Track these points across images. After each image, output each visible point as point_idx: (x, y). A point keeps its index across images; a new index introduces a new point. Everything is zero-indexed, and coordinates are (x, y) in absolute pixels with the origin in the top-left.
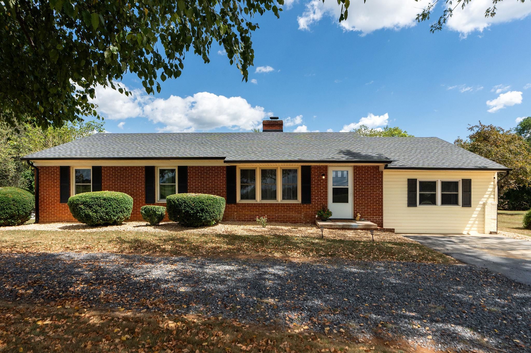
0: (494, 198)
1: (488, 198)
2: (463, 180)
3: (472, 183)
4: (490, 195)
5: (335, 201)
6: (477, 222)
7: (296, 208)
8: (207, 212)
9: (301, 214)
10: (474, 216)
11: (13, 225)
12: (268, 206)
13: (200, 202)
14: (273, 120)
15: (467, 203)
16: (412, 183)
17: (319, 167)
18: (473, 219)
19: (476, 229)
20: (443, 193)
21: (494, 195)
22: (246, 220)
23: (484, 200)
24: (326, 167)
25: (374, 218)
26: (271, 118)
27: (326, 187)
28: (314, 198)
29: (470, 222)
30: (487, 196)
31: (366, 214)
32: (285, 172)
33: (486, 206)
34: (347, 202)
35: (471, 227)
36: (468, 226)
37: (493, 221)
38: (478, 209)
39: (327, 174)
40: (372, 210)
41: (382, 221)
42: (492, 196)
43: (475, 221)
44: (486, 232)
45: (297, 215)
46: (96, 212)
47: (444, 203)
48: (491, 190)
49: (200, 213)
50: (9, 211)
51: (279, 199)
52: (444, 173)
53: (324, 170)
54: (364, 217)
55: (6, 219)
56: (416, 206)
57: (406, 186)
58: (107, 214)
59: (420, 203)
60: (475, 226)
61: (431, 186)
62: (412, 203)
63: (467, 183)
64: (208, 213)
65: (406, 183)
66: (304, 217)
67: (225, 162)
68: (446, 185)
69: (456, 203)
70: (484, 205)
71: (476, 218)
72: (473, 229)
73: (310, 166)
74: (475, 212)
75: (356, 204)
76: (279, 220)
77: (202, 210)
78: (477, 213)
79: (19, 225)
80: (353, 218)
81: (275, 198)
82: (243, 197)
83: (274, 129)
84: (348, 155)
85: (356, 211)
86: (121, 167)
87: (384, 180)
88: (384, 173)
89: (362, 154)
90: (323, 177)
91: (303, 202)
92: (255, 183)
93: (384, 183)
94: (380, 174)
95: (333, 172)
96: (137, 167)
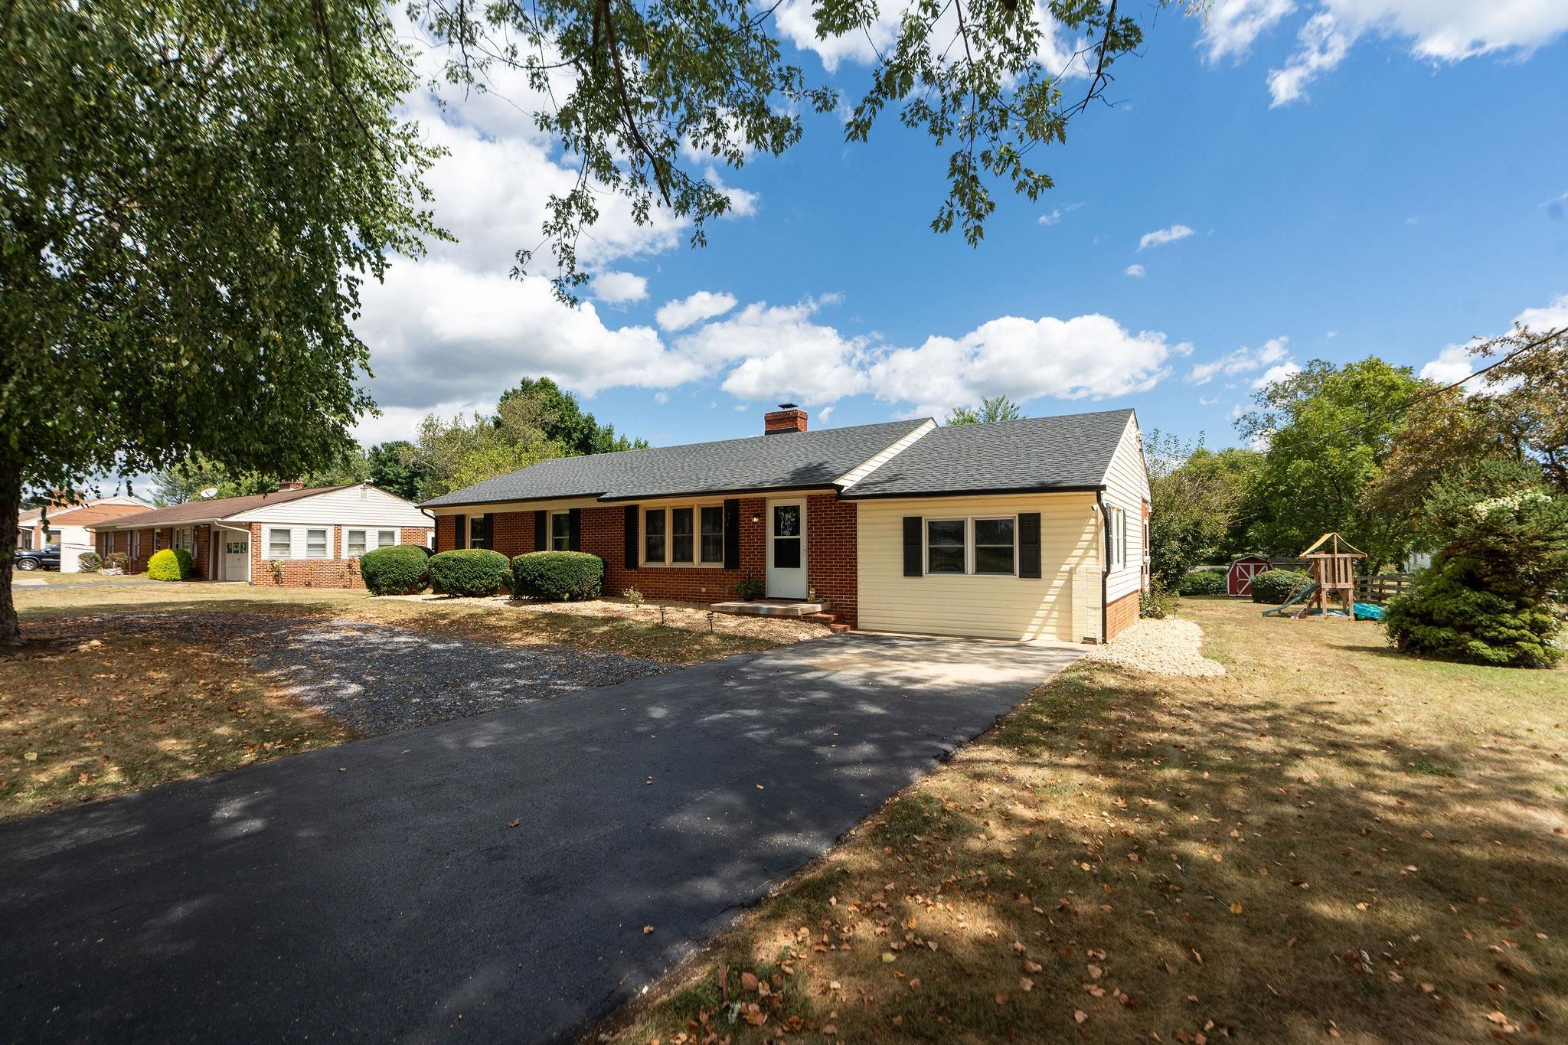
0: (1098, 558)
1: (1082, 557)
2: (1021, 516)
3: (1043, 523)
4: (1087, 549)
5: (778, 564)
6: (1055, 614)
7: (717, 577)
8: (549, 579)
9: (726, 587)
10: (1047, 598)
11: (399, 594)
12: (678, 573)
14: (786, 409)
15: (1032, 569)
16: (911, 526)
17: (751, 501)
18: (1048, 607)
19: (1054, 630)
20: (978, 546)
21: (1097, 549)
23: (1072, 561)
24: (764, 500)
25: (842, 597)
26: (783, 407)
27: (763, 539)
28: (745, 561)
29: (1040, 613)
30: (1079, 552)
31: (828, 590)
32: (705, 511)
33: (1074, 577)
34: (798, 566)
35: (1042, 625)
36: (1035, 621)
37: (1094, 612)
38: (1058, 583)
39: (765, 513)
40: (840, 583)
41: (857, 605)
42: (1092, 552)
43: (1051, 611)
44: (1074, 639)
46: (445, 577)
47: (982, 568)
48: (1089, 537)
49: (538, 580)
50: (392, 576)
51: (697, 562)
52: (980, 503)
53: (759, 507)
54: (826, 597)
55: (389, 586)
56: (921, 575)
57: (901, 533)
58: (457, 580)
59: (932, 570)
60: (1051, 622)
61: (955, 531)
62: (912, 568)
63: (1031, 524)
64: (553, 581)
65: (901, 526)
67: (600, 500)
68: (985, 528)
69: (1011, 571)
70: (1071, 572)
71: (1054, 603)
72: (1046, 629)
73: (737, 501)
74: (1051, 591)
75: (812, 571)
77: (541, 576)
78: (1056, 591)
79: (406, 594)
80: (804, 597)
81: (691, 559)
82: (650, 558)
83: (783, 427)
84: (798, 474)
85: (811, 584)
86: (512, 514)
87: (859, 520)
88: (859, 507)
89: (824, 471)
90: (756, 520)
91: (727, 567)
92: (663, 533)
93: (859, 527)
94: (853, 509)
95: (776, 509)
96: (527, 513)
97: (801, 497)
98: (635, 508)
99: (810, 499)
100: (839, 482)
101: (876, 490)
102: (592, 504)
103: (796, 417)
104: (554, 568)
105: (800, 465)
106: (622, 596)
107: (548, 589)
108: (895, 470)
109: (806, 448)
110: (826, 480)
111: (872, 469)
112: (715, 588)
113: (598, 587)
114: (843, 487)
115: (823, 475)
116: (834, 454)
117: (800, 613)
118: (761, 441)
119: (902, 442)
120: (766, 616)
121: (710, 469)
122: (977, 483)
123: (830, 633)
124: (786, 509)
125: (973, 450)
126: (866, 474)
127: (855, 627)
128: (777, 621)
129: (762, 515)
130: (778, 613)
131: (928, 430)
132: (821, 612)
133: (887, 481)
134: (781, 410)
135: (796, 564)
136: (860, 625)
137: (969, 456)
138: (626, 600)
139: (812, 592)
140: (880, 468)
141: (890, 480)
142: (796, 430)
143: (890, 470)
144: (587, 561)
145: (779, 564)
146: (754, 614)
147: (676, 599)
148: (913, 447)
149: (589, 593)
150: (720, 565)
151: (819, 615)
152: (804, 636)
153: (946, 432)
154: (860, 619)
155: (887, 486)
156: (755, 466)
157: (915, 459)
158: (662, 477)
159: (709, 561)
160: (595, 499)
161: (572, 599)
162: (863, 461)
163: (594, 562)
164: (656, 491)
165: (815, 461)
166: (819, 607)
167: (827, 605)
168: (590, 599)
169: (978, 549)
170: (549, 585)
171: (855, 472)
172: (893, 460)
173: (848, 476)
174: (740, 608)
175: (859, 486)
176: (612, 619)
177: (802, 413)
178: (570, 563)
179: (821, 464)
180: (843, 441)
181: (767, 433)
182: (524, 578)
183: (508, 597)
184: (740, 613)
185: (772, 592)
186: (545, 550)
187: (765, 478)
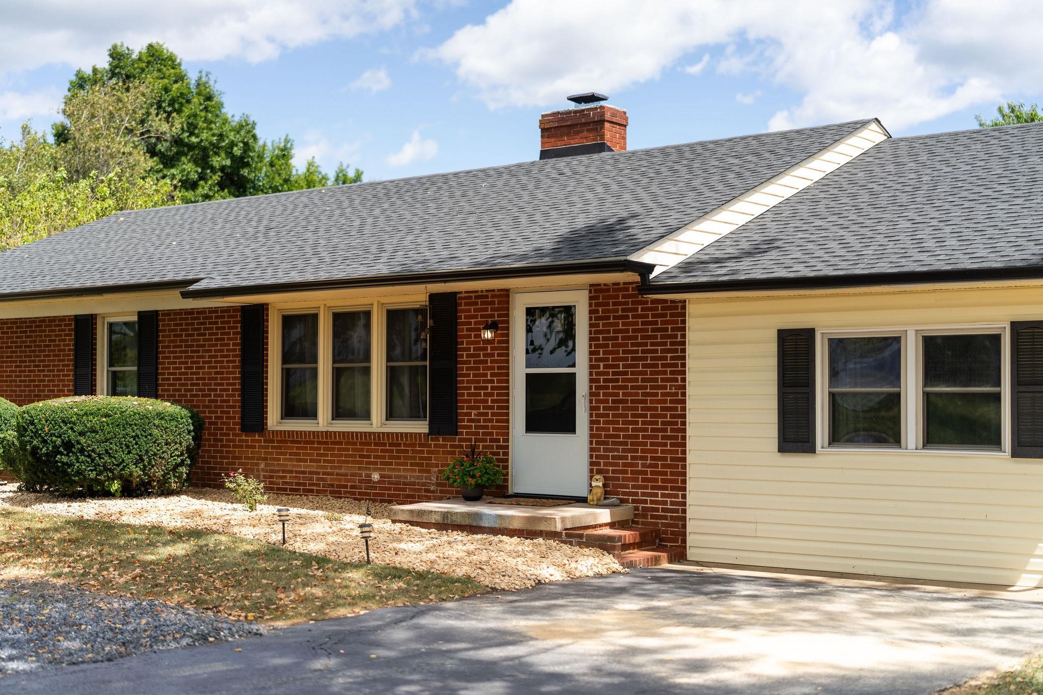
2: (1016, 326)
5: (532, 425)
7: (414, 451)
8: (82, 451)
9: (429, 471)
12: (341, 443)
13: (63, 422)
14: (583, 106)
16: (794, 348)
17: (481, 296)
20: (929, 389)
22: (285, 490)
24: (505, 294)
25: (656, 495)
26: (578, 100)
27: (504, 373)
28: (468, 416)
31: (628, 479)
32: (395, 317)
34: (570, 427)
39: (508, 322)
40: (650, 466)
41: (684, 511)
45: (418, 477)
47: (935, 436)
49: (62, 454)
51: (378, 420)
52: (932, 298)
53: (496, 308)
54: (624, 494)
56: (812, 450)
57: (773, 362)
59: (835, 438)
62: (795, 436)
64: (89, 456)
65: (773, 348)
66: (438, 485)
67: (185, 295)
68: (944, 353)
69: (991, 440)
73: (453, 295)
75: (597, 440)
76: (368, 494)
77: (68, 446)
80: (583, 493)
81: (367, 416)
82: (290, 410)
83: (575, 142)
84: (572, 241)
85: (595, 468)
86: (33, 321)
87: (690, 336)
88: (691, 309)
89: (620, 236)
90: (488, 335)
91: (435, 430)
92: (315, 360)
93: (690, 350)
94: (679, 312)
95: (530, 312)
96: (62, 319)
97: (577, 288)
98: (261, 310)
99: (596, 291)
100: (645, 257)
101: (721, 273)
102: (171, 302)
103: (602, 122)
104: (94, 431)
105: (581, 222)
106: (221, 486)
107: (79, 473)
108: (773, 230)
109: (606, 186)
110: (617, 254)
111: (726, 230)
112: (410, 474)
113: (184, 470)
114: (651, 268)
115: (615, 243)
116: (654, 197)
117: (559, 527)
118: (528, 172)
119: (800, 171)
120: (494, 531)
121: (410, 230)
122: (923, 257)
123: (617, 566)
124: (549, 312)
125: (944, 187)
126: (712, 239)
127: (680, 555)
128: (511, 543)
129: (501, 325)
130: (516, 525)
131: (868, 146)
132: (612, 525)
133: (749, 254)
134: (572, 106)
135: (567, 425)
136: (691, 554)
137: (930, 201)
138: (232, 496)
139: (598, 483)
140: (744, 228)
141: (755, 251)
142: (601, 147)
143: (763, 227)
144: (160, 416)
145: (535, 424)
146: (471, 527)
147: (337, 494)
148: (824, 184)
149: (164, 482)
150: (420, 427)
151: (607, 531)
152: (551, 572)
153: (903, 149)
154: (690, 539)
155: (746, 263)
156: (496, 226)
157: (821, 208)
158: (315, 245)
159: (401, 417)
160: (176, 293)
161: (130, 491)
162: (704, 212)
163: (173, 418)
164: (295, 277)
165: (613, 212)
166: (604, 515)
167: (625, 512)
168: (167, 492)
169: (927, 397)
170: (79, 463)
171: (686, 235)
172: (776, 211)
173: (667, 245)
174: (445, 515)
175: (687, 267)
176: (195, 534)
177: (615, 113)
178: (125, 421)
179: (621, 221)
180: (683, 171)
181: (544, 155)
182: (35, 449)
183: (14, 486)
184: (446, 524)
185: (521, 483)
186: (93, 392)
187: (504, 249)
